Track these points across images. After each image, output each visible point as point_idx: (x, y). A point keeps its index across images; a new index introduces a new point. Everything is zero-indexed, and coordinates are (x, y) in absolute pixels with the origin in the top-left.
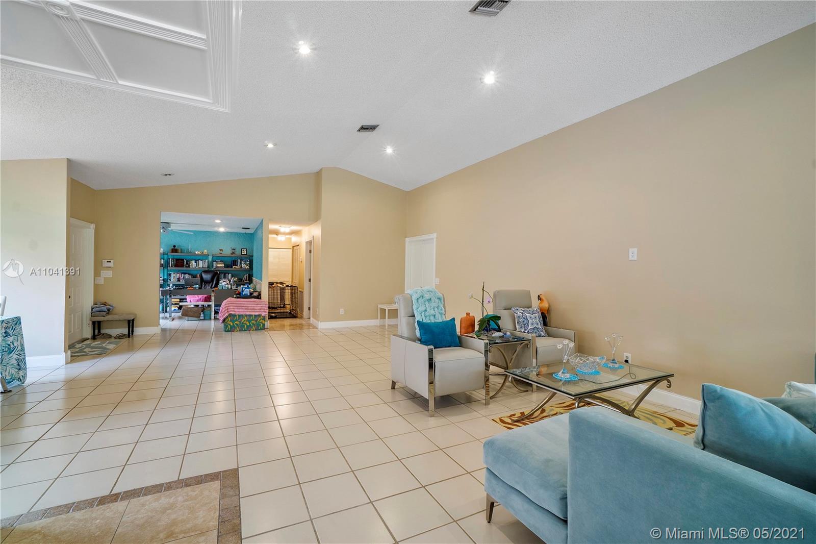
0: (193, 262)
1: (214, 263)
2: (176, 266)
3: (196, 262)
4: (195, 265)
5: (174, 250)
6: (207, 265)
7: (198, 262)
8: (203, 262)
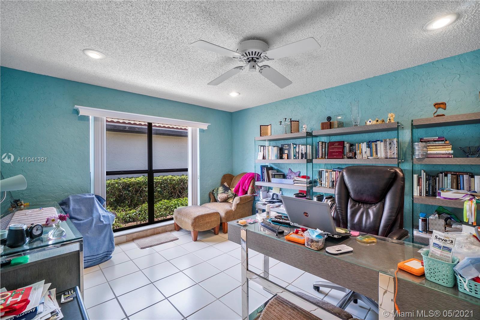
0: (364, 146)
1: (418, 147)
2: (330, 155)
3: (369, 146)
4: (368, 153)
5: (328, 124)
6: (396, 151)
7: (373, 145)
8: (385, 146)
